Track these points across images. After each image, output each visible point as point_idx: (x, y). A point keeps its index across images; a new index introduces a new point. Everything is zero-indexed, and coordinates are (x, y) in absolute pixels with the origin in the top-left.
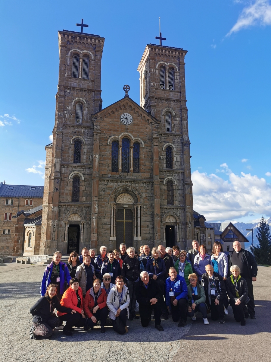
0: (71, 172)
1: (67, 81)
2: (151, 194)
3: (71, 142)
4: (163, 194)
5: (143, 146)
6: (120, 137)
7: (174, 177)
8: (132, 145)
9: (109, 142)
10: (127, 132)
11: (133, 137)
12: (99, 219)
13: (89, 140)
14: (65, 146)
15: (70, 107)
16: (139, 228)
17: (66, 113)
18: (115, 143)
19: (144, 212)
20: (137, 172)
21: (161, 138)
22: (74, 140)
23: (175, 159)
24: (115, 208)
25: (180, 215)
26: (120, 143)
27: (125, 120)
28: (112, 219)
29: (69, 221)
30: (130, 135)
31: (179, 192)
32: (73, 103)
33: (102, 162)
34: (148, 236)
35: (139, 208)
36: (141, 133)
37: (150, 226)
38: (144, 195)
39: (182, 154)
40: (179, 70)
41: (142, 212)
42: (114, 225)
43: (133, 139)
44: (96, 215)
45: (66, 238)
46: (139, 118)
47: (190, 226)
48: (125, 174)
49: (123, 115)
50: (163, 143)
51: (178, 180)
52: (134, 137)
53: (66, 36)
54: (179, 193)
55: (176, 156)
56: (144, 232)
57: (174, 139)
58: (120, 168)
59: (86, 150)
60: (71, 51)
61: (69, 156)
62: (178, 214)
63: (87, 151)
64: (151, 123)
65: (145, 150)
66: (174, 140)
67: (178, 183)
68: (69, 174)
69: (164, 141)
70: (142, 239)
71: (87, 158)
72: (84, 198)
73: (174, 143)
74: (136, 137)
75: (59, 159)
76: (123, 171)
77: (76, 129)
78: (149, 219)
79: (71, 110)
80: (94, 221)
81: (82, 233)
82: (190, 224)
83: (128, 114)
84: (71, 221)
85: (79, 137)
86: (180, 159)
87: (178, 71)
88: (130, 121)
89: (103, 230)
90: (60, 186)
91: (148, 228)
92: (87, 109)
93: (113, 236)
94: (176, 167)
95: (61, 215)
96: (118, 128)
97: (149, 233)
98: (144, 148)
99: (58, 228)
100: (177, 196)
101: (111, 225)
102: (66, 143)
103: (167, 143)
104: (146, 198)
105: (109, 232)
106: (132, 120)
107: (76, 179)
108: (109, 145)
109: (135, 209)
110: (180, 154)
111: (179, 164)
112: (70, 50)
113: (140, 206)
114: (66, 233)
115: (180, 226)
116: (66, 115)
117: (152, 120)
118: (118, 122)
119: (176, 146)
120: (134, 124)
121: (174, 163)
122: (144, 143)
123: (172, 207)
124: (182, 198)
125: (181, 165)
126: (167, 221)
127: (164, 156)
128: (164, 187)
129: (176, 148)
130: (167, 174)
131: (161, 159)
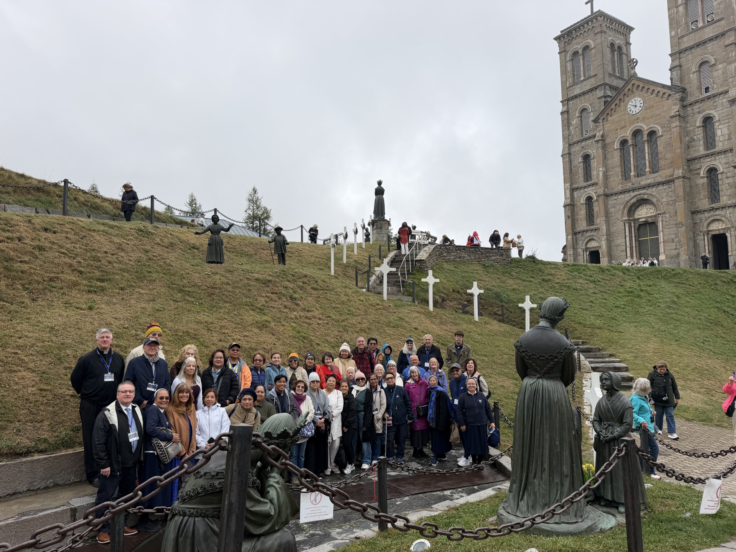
0: (583, 194)
1: (570, 91)
3: (580, 160)
4: (702, 191)
5: (661, 133)
6: (628, 134)
7: (718, 161)
8: (645, 136)
9: (616, 144)
10: (638, 122)
12: (610, 241)
14: (575, 167)
15: (575, 120)
16: (662, 244)
18: (624, 142)
19: (667, 222)
20: (656, 172)
21: (693, 110)
22: (582, 156)
23: (719, 133)
24: (633, 224)
25: (731, 215)
26: (630, 141)
27: (633, 108)
28: (628, 238)
29: (587, 248)
30: (641, 125)
31: (727, 181)
32: (577, 113)
34: (674, 253)
36: (656, 116)
38: (664, 200)
39: (730, 120)
41: (664, 223)
42: (631, 245)
43: (645, 128)
44: (605, 236)
46: (652, 96)
48: (639, 179)
49: (630, 103)
50: (696, 115)
51: (726, 163)
52: (648, 126)
53: (563, 39)
54: (729, 184)
55: (720, 127)
56: (669, 248)
57: (715, 102)
58: (633, 173)
60: (569, 53)
61: (579, 177)
62: (729, 215)
64: (669, 95)
65: (663, 138)
66: (715, 104)
67: (726, 168)
68: (582, 197)
69: (697, 112)
70: (667, 257)
73: (715, 107)
74: (650, 125)
75: (568, 184)
76: (636, 176)
77: (583, 144)
78: (674, 230)
79: (576, 123)
80: (604, 243)
83: (637, 99)
84: (590, 249)
85: (587, 151)
86: (728, 129)
88: (640, 107)
89: (617, 252)
90: (572, 212)
91: (673, 242)
94: (721, 144)
95: (578, 242)
96: (625, 123)
97: (676, 249)
98: (662, 136)
99: (576, 256)
100: (724, 188)
101: (626, 245)
102: (575, 163)
103: (704, 112)
104: (668, 204)
105: (624, 253)
106: (642, 105)
107: (589, 200)
108: (617, 149)
109: (658, 221)
110: (727, 121)
111: (727, 137)
113: (661, 216)
115: (732, 233)
116: (572, 131)
117: (670, 91)
118: (625, 115)
119: (719, 112)
120: (646, 109)
121: (717, 138)
122: (662, 128)
123: (715, 207)
124: (734, 189)
125: (729, 138)
126: (711, 229)
127: (699, 134)
128: (702, 180)
129: (719, 115)
130: (707, 160)
131: (694, 140)
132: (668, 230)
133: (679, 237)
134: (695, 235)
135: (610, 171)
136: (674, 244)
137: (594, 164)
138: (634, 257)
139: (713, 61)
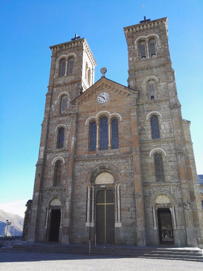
0: (55, 157)
1: (55, 81)
2: (131, 170)
3: (56, 131)
4: (150, 169)
5: (121, 120)
6: (96, 117)
7: (162, 147)
8: (109, 121)
9: (87, 123)
10: (104, 110)
12: (72, 202)
14: (51, 135)
15: (56, 101)
16: (119, 211)
17: (53, 107)
18: (92, 123)
19: (124, 191)
20: (116, 148)
21: (143, 108)
22: (58, 128)
23: (162, 127)
25: (175, 193)
26: (97, 122)
27: (101, 99)
28: (89, 202)
29: (50, 206)
30: (107, 112)
31: (170, 164)
32: (59, 97)
34: (130, 221)
35: (118, 188)
36: (119, 107)
37: (132, 209)
38: (122, 171)
39: (171, 119)
42: (91, 208)
43: (110, 115)
44: (69, 198)
45: (46, 224)
46: (116, 93)
47: (188, 208)
48: (103, 151)
49: (100, 95)
50: (146, 112)
51: (168, 150)
52: (111, 113)
53: (55, 49)
54: (171, 166)
55: (163, 123)
56: (125, 216)
58: (97, 146)
60: (59, 58)
61: (53, 144)
63: (69, 136)
64: (129, 95)
65: (123, 123)
66: (159, 107)
67: (169, 154)
68: (53, 160)
70: (123, 225)
73: (159, 110)
74: (113, 113)
75: (43, 147)
76: (100, 149)
77: (61, 119)
78: (131, 200)
79: (57, 104)
81: (61, 219)
82: (188, 205)
83: (105, 93)
84: (53, 207)
85: (62, 125)
86: (170, 126)
87: (159, 38)
89: (78, 214)
90: (44, 171)
91: (129, 211)
92: (70, 99)
93: (91, 222)
95: (43, 200)
96: (95, 108)
97: (131, 218)
99: (40, 214)
100: (168, 169)
101: (87, 208)
103: (151, 111)
104: (125, 175)
105: (85, 216)
107: (59, 162)
108: (87, 126)
109: (116, 190)
110: (168, 120)
111: (168, 131)
113: (119, 186)
114: (47, 218)
115: (176, 209)
116: (53, 109)
117: (129, 92)
118: (95, 103)
119: (162, 113)
120: (111, 101)
121: (161, 131)
122: (122, 116)
123: (162, 184)
124: (176, 172)
125: (170, 132)
126: (157, 202)
127: (148, 126)
128: (151, 160)
129: (162, 115)
130: (154, 145)
131: (144, 129)
132: (124, 199)
133: (135, 207)
134: (146, 206)
135: (80, 142)
136: (129, 213)
137: (67, 134)
138: (93, 221)
139: (158, 80)
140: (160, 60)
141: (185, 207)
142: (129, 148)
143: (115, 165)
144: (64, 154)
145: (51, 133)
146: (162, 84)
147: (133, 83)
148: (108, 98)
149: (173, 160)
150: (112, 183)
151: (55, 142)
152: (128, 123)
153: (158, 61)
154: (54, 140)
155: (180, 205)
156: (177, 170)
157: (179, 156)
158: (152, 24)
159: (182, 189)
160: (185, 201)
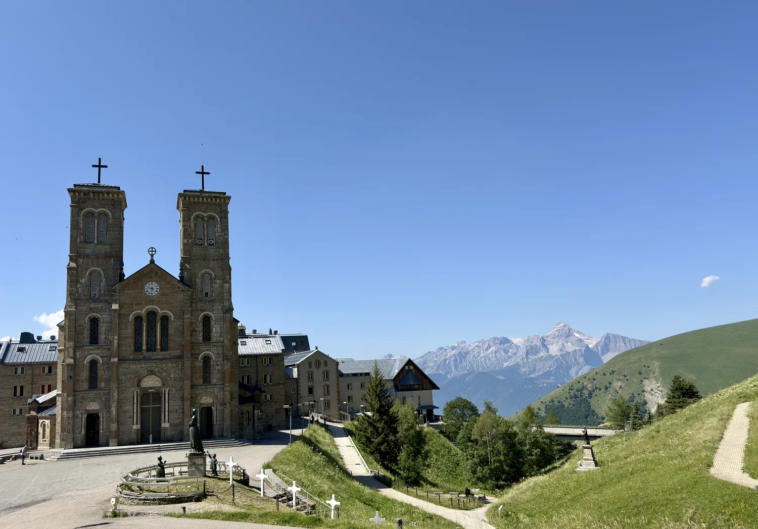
0: (88, 355)
1: (80, 248)
2: (182, 374)
3: (86, 321)
4: (198, 372)
5: (173, 320)
6: (143, 312)
7: (212, 351)
8: (159, 318)
9: (131, 317)
10: (153, 304)
11: (159, 310)
12: (119, 407)
13: (108, 316)
14: (79, 326)
15: (84, 279)
16: (167, 413)
17: (80, 287)
18: (138, 319)
19: (172, 395)
20: (165, 350)
21: (196, 306)
22: (89, 318)
23: (214, 330)
24: (139, 392)
25: (218, 394)
26: (145, 318)
27: (150, 290)
28: (135, 405)
29: (86, 410)
30: (156, 307)
31: (217, 368)
32: (87, 274)
33: (123, 342)
34: (177, 421)
35: (167, 392)
36: (170, 303)
37: (180, 411)
38: (172, 376)
39: (222, 323)
40: (221, 221)
41: (170, 396)
42: (137, 411)
43: (161, 312)
44: (116, 403)
45: (83, 429)
46: (167, 286)
47: (228, 407)
48: (150, 353)
49: (147, 285)
50: (199, 312)
51: (217, 354)
52: (161, 310)
53: (77, 194)
54: (218, 370)
55: (215, 326)
56: (173, 417)
57: (213, 306)
58: (144, 347)
59: (104, 329)
60: (84, 211)
61: (84, 338)
62: (216, 393)
63: (106, 330)
64: (183, 291)
65: (175, 323)
66: (212, 308)
67: (217, 358)
68: (85, 358)
69: (200, 310)
70: (170, 425)
71: (105, 338)
72: (103, 384)
73: (212, 311)
74: (164, 310)
75: (72, 343)
76: (147, 350)
77: (92, 305)
78: (179, 402)
79: (85, 283)
80: (114, 410)
81: (102, 423)
82: (228, 405)
83: (154, 283)
84: (89, 411)
85: (96, 314)
86: (221, 329)
87: (219, 221)
88: (157, 291)
89: (125, 418)
90: (75, 372)
91: (177, 412)
92: (104, 280)
93: (137, 424)
94: (215, 339)
95: (77, 404)
96: (141, 301)
97: (178, 418)
99: (74, 419)
100: (215, 373)
101: (133, 412)
102: (81, 322)
103: (205, 311)
104: (175, 380)
105: (132, 420)
107: (93, 363)
108: (131, 322)
109: (163, 393)
111: (219, 335)
112: (82, 209)
113: (168, 389)
114: (83, 424)
115: (218, 407)
116: (80, 289)
117: (184, 288)
118: (141, 293)
119: (215, 315)
120: (162, 294)
121: (212, 334)
122: (174, 315)
123: (208, 387)
124: (221, 375)
125: (221, 336)
126: (202, 402)
127: (200, 327)
128: (199, 364)
129: (215, 317)
130: (203, 349)
131: (196, 331)
132: (173, 401)
133: (183, 409)
135: (123, 341)
136: (178, 414)
137: (103, 328)
138: (139, 423)
139: (214, 276)
140: (218, 251)
141: (225, 406)
142: (180, 351)
143: (165, 368)
144: (100, 352)
145: (79, 324)
146: (218, 281)
147: (187, 274)
148: (157, 290)
149: (220, 364)
150: (160, 385)
151: (86, 336)
152: (181, 324)
153: (216, 251)
154: (85, 333)
155: (221, 405)
156: (222, 374)
157: (225, 362)
158: (214, 200)
159: (225, 391)
160: (226, 402)
